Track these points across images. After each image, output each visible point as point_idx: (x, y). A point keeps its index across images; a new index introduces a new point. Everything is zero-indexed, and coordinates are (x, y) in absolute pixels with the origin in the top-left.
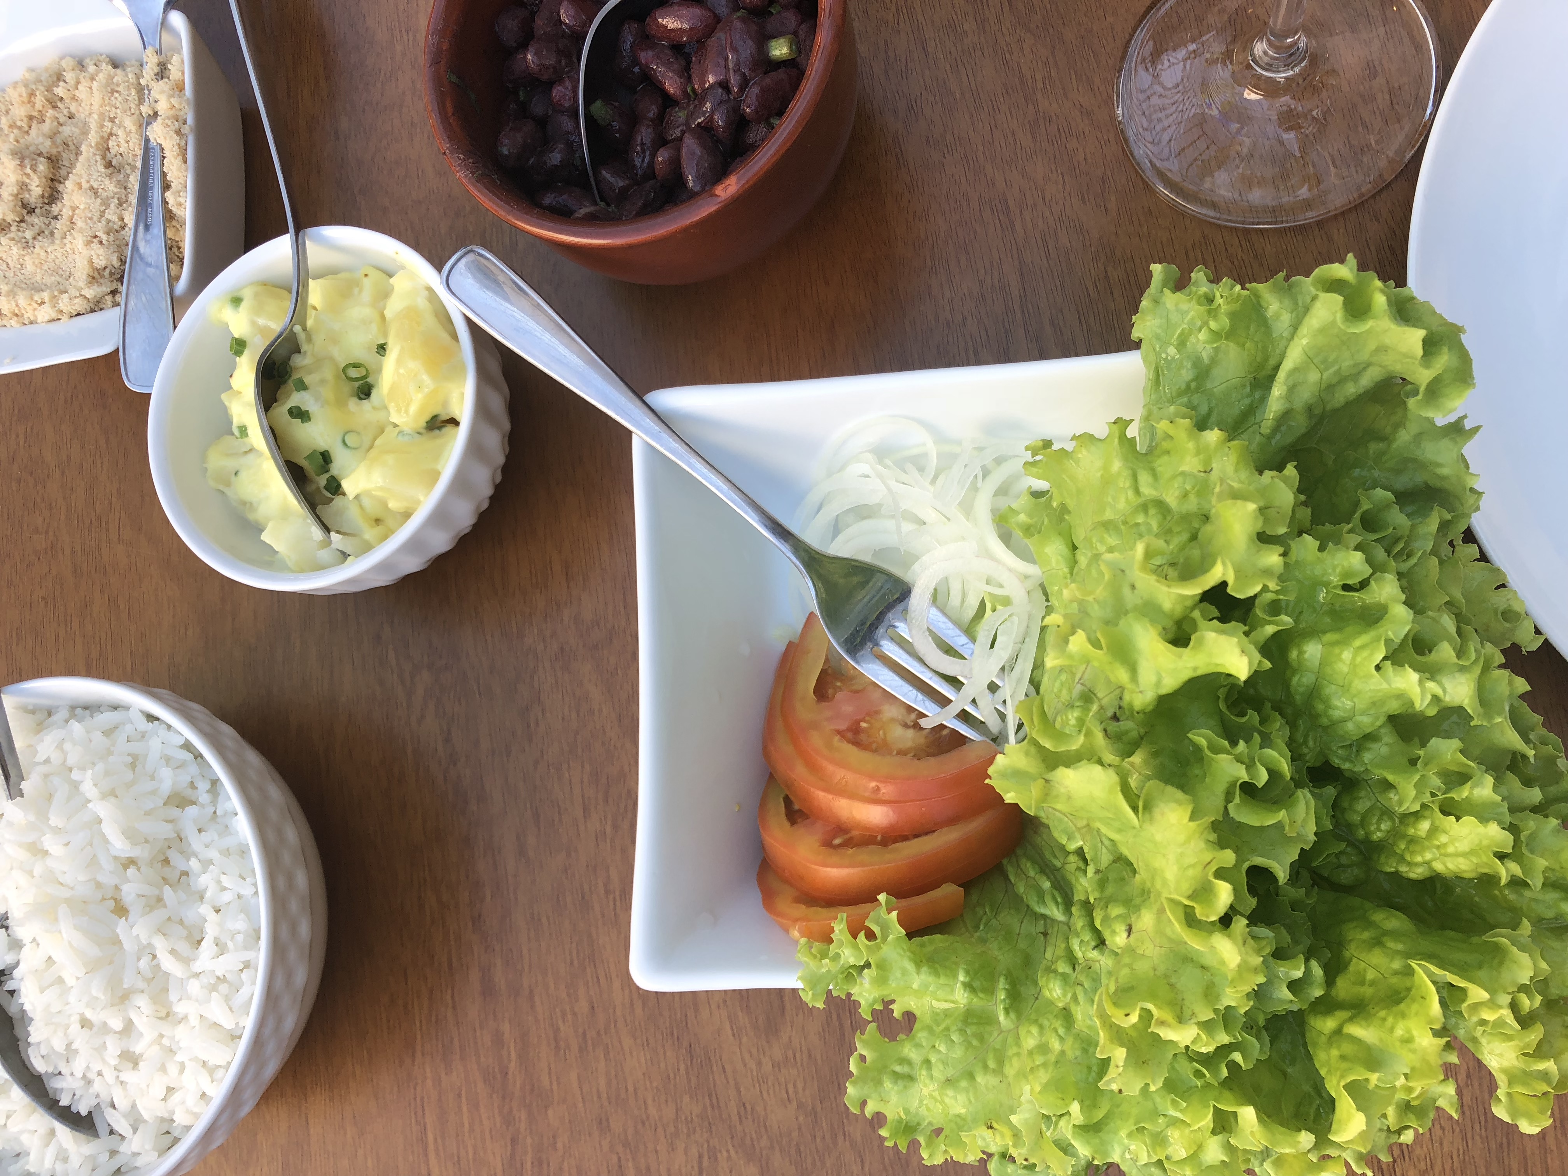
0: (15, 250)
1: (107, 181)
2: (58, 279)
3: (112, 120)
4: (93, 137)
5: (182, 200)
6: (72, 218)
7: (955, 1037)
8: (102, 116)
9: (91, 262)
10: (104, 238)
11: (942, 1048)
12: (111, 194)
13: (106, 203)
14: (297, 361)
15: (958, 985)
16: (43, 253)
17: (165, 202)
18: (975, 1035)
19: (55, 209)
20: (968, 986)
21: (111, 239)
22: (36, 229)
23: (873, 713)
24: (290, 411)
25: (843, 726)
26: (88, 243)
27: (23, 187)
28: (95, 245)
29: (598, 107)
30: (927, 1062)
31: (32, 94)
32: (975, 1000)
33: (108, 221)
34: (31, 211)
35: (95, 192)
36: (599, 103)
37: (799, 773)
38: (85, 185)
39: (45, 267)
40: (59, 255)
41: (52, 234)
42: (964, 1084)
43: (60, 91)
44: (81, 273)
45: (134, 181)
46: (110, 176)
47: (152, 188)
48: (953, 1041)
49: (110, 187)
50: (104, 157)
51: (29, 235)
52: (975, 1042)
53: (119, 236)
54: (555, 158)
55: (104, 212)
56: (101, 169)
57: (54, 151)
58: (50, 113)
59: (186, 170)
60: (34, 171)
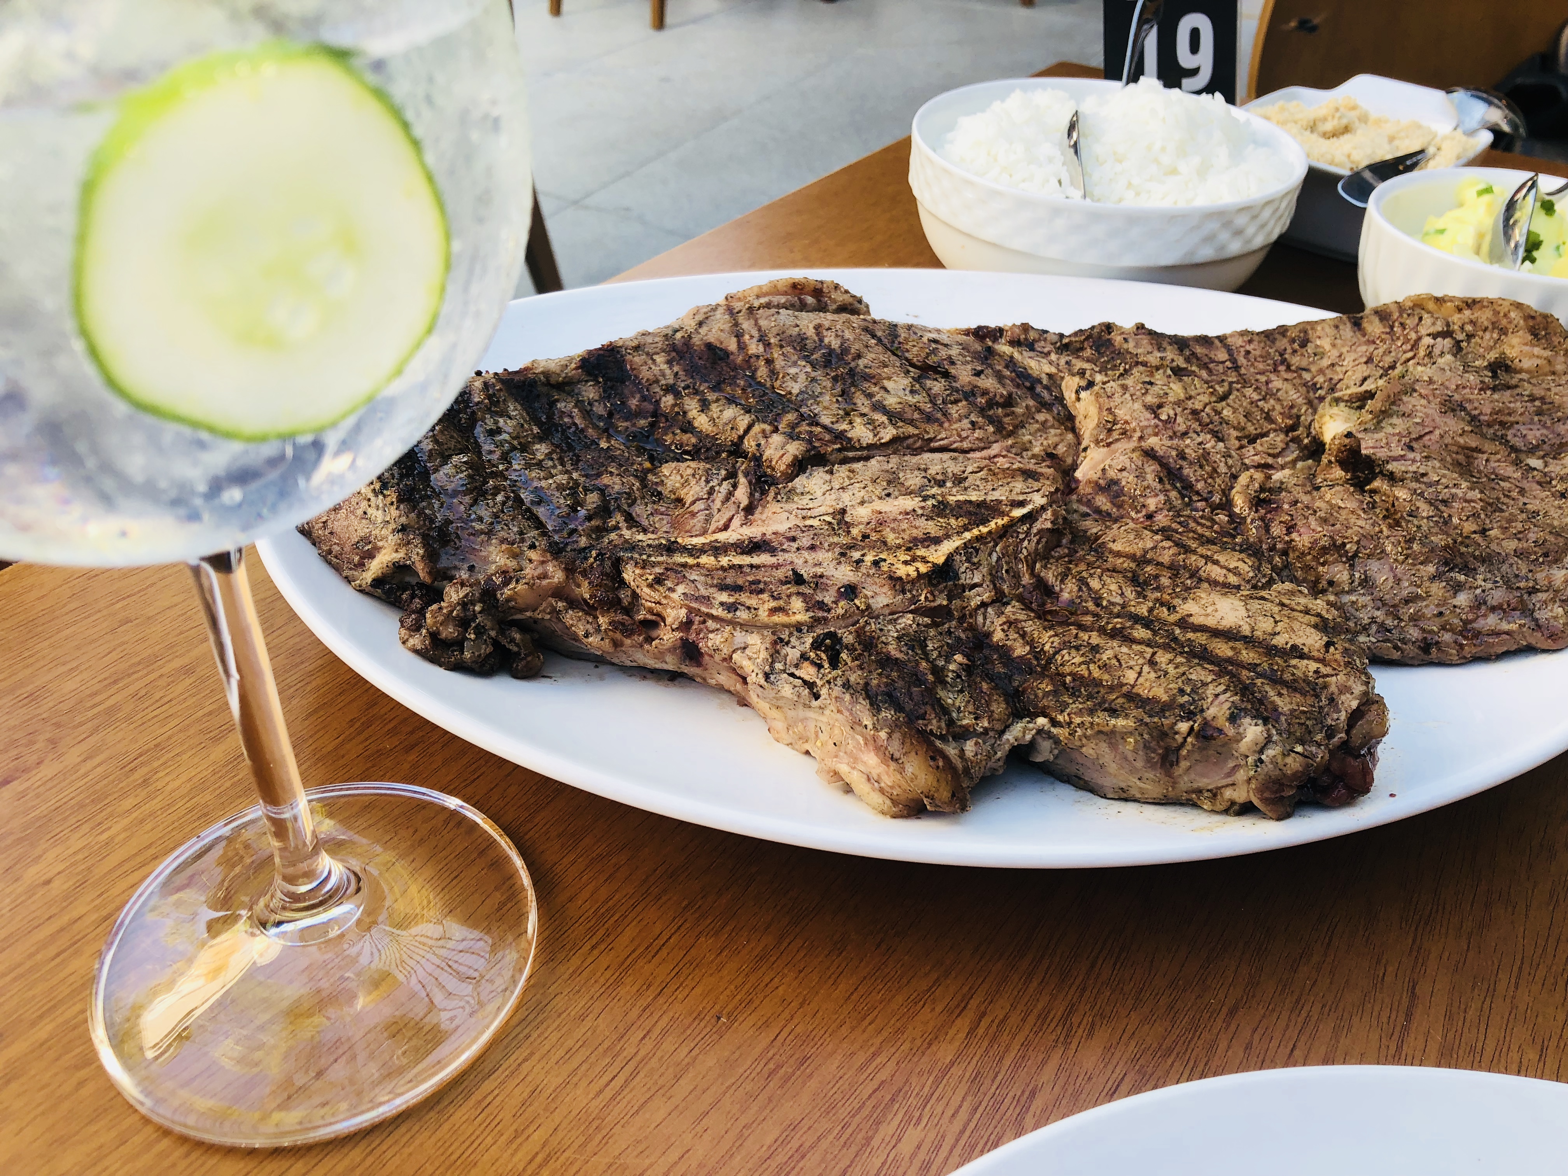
57: (1350, 126)
60: (1339, 119)
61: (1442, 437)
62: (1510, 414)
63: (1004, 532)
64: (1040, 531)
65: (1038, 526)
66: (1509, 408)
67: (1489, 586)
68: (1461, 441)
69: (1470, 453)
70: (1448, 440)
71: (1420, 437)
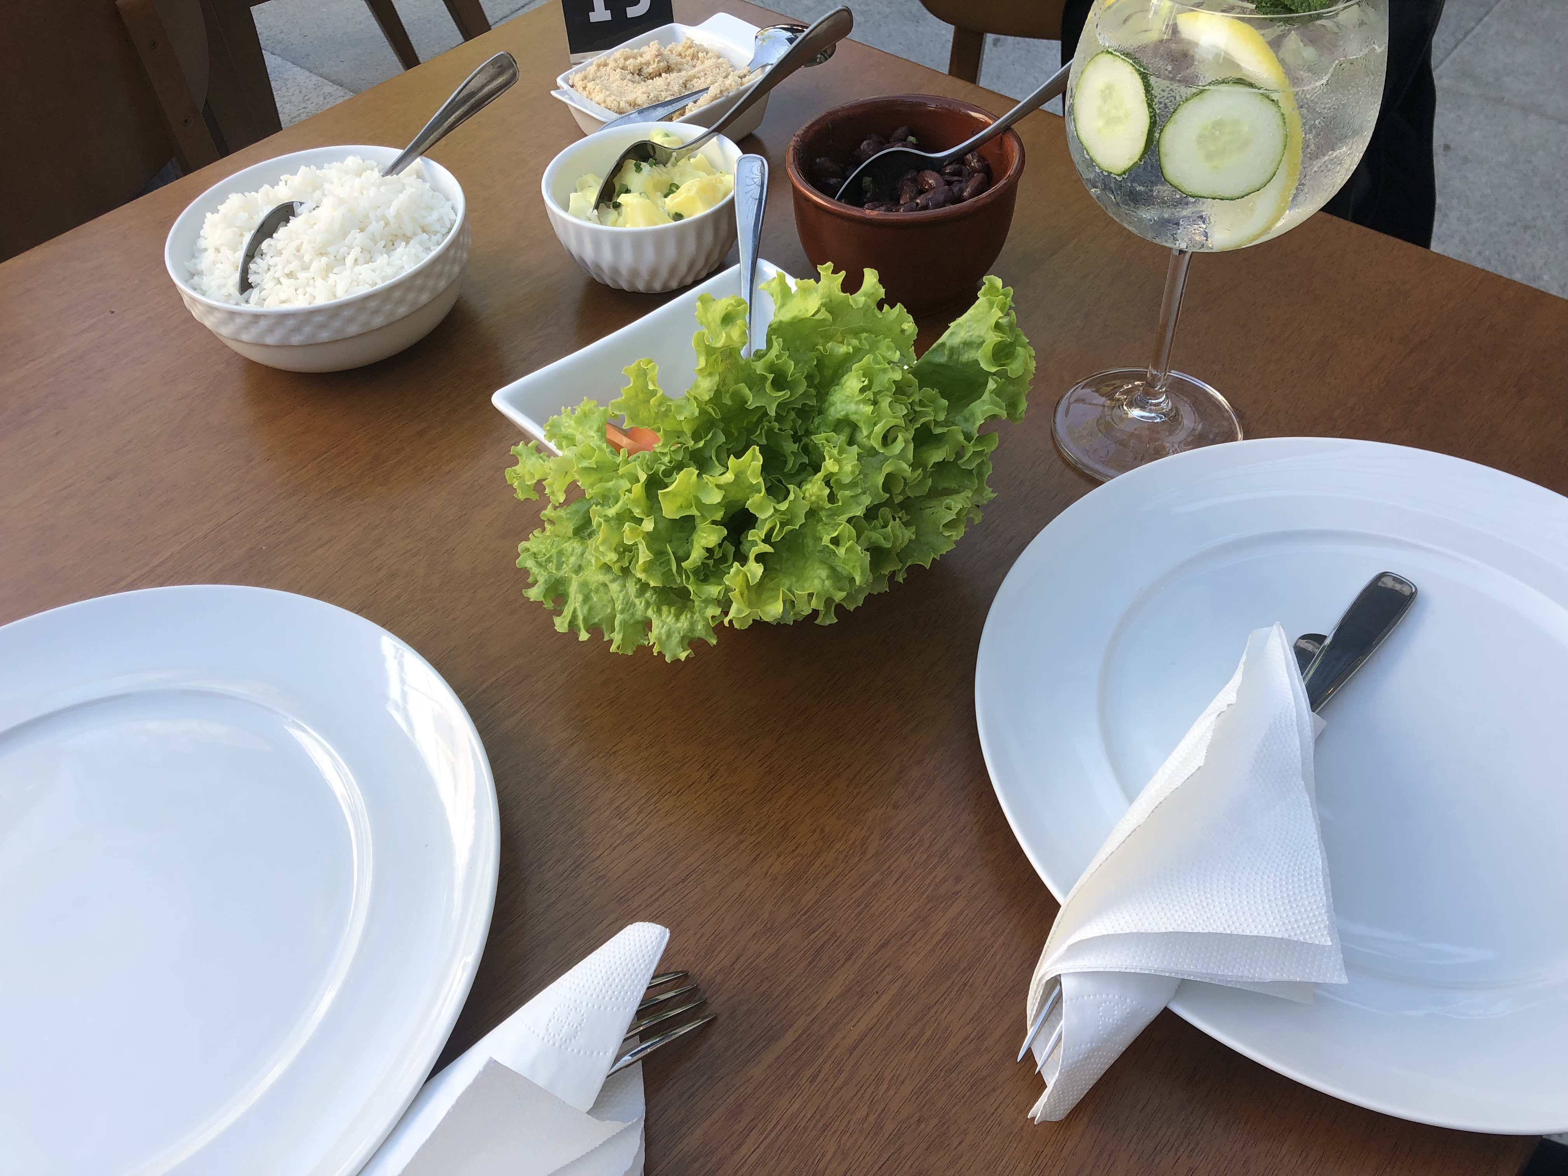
0: (618, 78)
1: (677, 85)
3: (705, 74)
4: (692, 72)
6: (649, 85)
8: (703, 70)
9: (636, 98)
10: (652, 95)
12: (672, 89)
16: (625, 84)
17: (686, 105)
19: (648, 79)
21: (655, 97)
22: (633, 79)
27: (648, 64)
28: (646, 95)
31: (690, 47)
33: (660, 95)
34: (639, 75)
35: (668, 84)
36: (869, 179)
38: (668, 81)
39: (620, 87)
40: (630, 89)
41: (635, 84)
43: (700, 55)
45: (686, 92)
46: (680, 86)
47: (689, 99)
50: (686, 81)
51: (629, 78)
53: (659, 99)
54: (833, 181)
56: (681, 82)
57: (673, 66)
58: (689, 58)
59: (708, 103)
60: (658, 63)
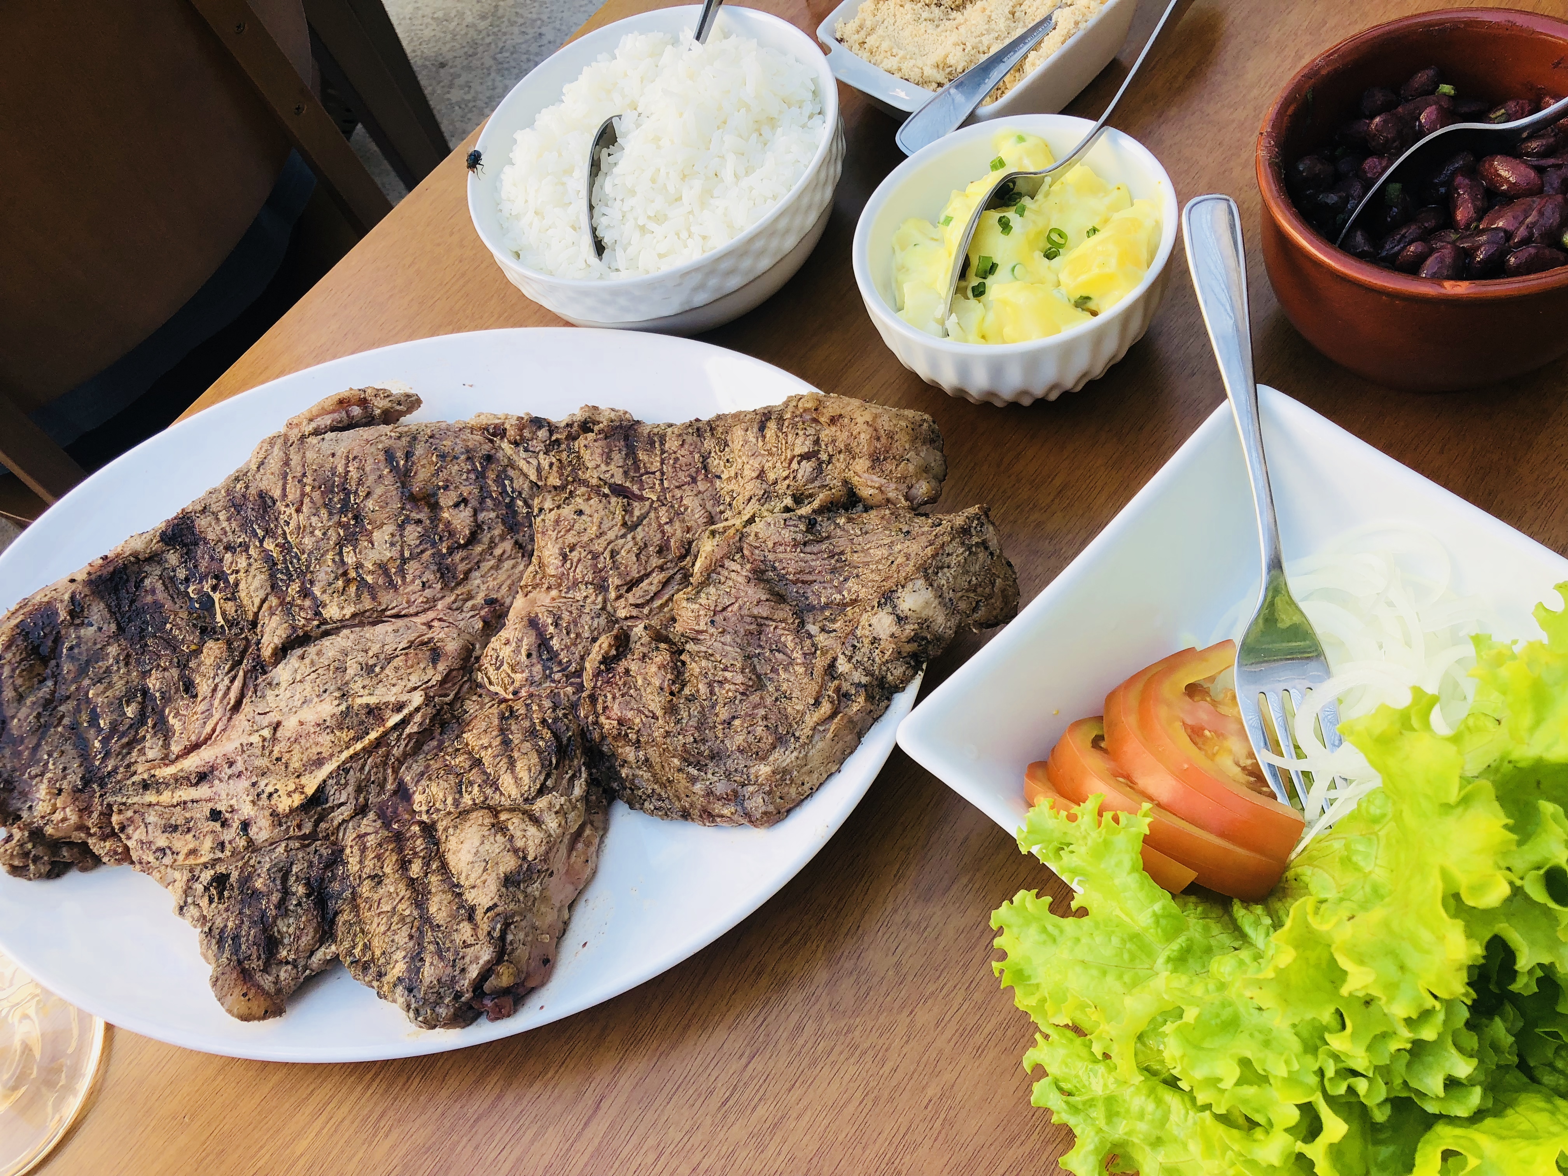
0: (909, 16)
1: (1003, 20)
2: (917, 51)
5: (1038, 62)
6: (960, 24)
7: (1115, 940)
9: (946, 56)
11: (1098, 939)
12: (997, 29)
13: (988, 31)
14: (1026, 201)
15: (1150, 910)
16: (923, 30)
17: (1025, 57)
18: (1130, 952)
19: (954, 14)
20: (1157, 918)
21: (972, 52)
22: (931, 16)
23: (1220, 735)
24: (1000, 220)
25: (1189, 721)
26: (956, 44)
28: (959, 49)
29: (1396, 187)
30: (1078, 940)
32: (1152, 931)
33: (981, 42)
35: (989, 20)
36: (1398, 186)
37: (1129, 721)
38: (988, 12)
39: (916, 39)
40: (931, 39)
41: (937, 26)
42: (1095, 972)
44: (936, 56)
45: (1019, 32)
46: (1007, 19)
47: (1025, 43)
48: (1110, 940)
49: (1002, 24)
51: (925, 15)
52: (1126, 956)
53: (978, 55)
54: (1332, 198)
55: (983, 35)
59: (1059, 48)
61: (740, 608)
62: (810, 573)
63: (378, 743)
64: (410, 736)
65: (408, 731)
66: (810, 566)
67: (716, 779)
68: (755, 611)
69: (763, 621)
70: (745, 612)
71: (724, 609)
